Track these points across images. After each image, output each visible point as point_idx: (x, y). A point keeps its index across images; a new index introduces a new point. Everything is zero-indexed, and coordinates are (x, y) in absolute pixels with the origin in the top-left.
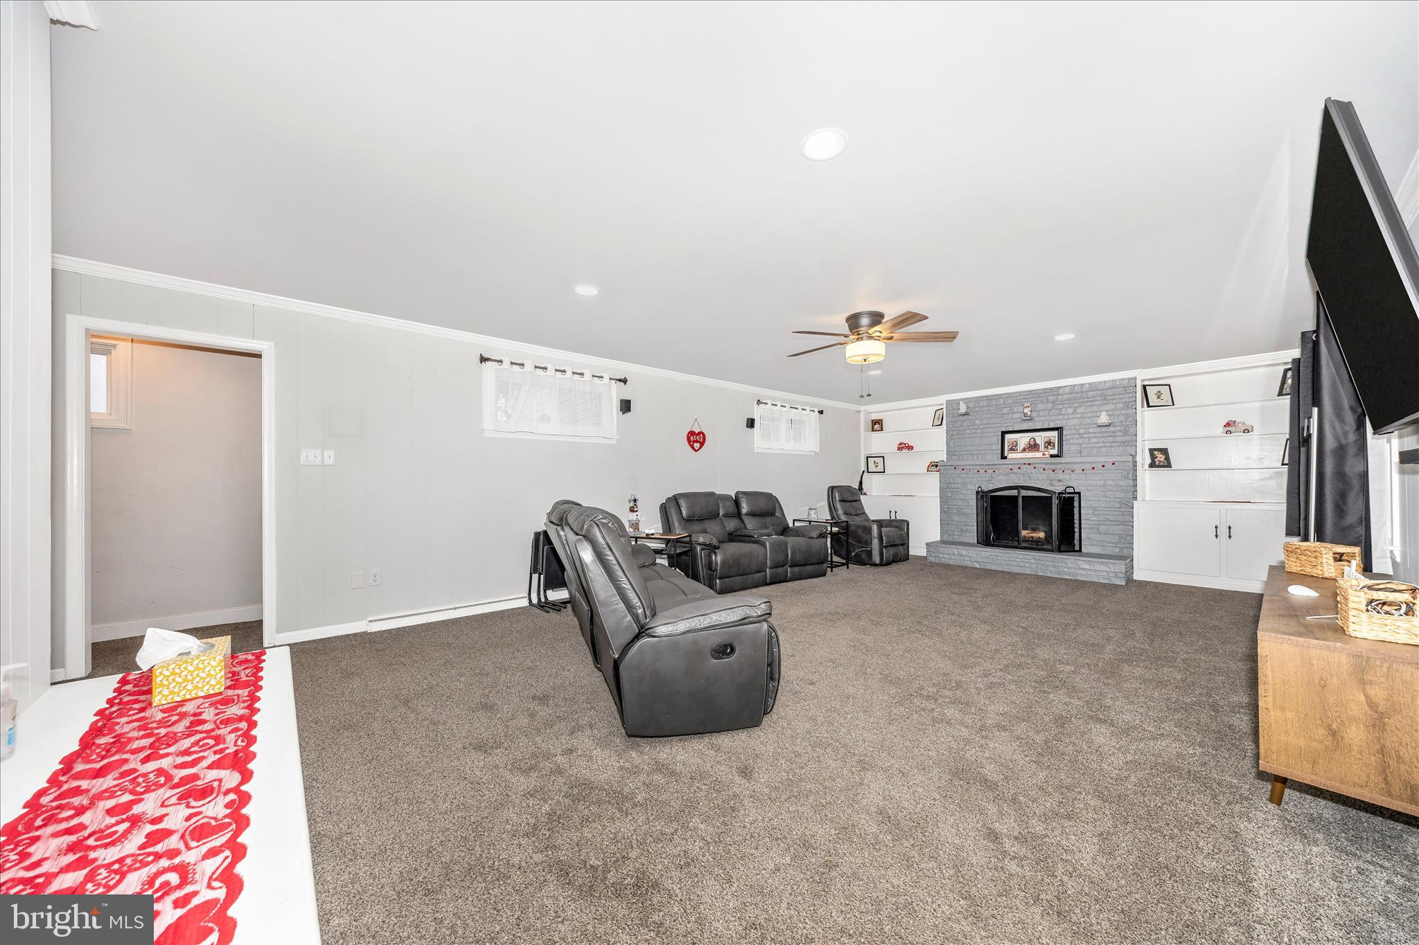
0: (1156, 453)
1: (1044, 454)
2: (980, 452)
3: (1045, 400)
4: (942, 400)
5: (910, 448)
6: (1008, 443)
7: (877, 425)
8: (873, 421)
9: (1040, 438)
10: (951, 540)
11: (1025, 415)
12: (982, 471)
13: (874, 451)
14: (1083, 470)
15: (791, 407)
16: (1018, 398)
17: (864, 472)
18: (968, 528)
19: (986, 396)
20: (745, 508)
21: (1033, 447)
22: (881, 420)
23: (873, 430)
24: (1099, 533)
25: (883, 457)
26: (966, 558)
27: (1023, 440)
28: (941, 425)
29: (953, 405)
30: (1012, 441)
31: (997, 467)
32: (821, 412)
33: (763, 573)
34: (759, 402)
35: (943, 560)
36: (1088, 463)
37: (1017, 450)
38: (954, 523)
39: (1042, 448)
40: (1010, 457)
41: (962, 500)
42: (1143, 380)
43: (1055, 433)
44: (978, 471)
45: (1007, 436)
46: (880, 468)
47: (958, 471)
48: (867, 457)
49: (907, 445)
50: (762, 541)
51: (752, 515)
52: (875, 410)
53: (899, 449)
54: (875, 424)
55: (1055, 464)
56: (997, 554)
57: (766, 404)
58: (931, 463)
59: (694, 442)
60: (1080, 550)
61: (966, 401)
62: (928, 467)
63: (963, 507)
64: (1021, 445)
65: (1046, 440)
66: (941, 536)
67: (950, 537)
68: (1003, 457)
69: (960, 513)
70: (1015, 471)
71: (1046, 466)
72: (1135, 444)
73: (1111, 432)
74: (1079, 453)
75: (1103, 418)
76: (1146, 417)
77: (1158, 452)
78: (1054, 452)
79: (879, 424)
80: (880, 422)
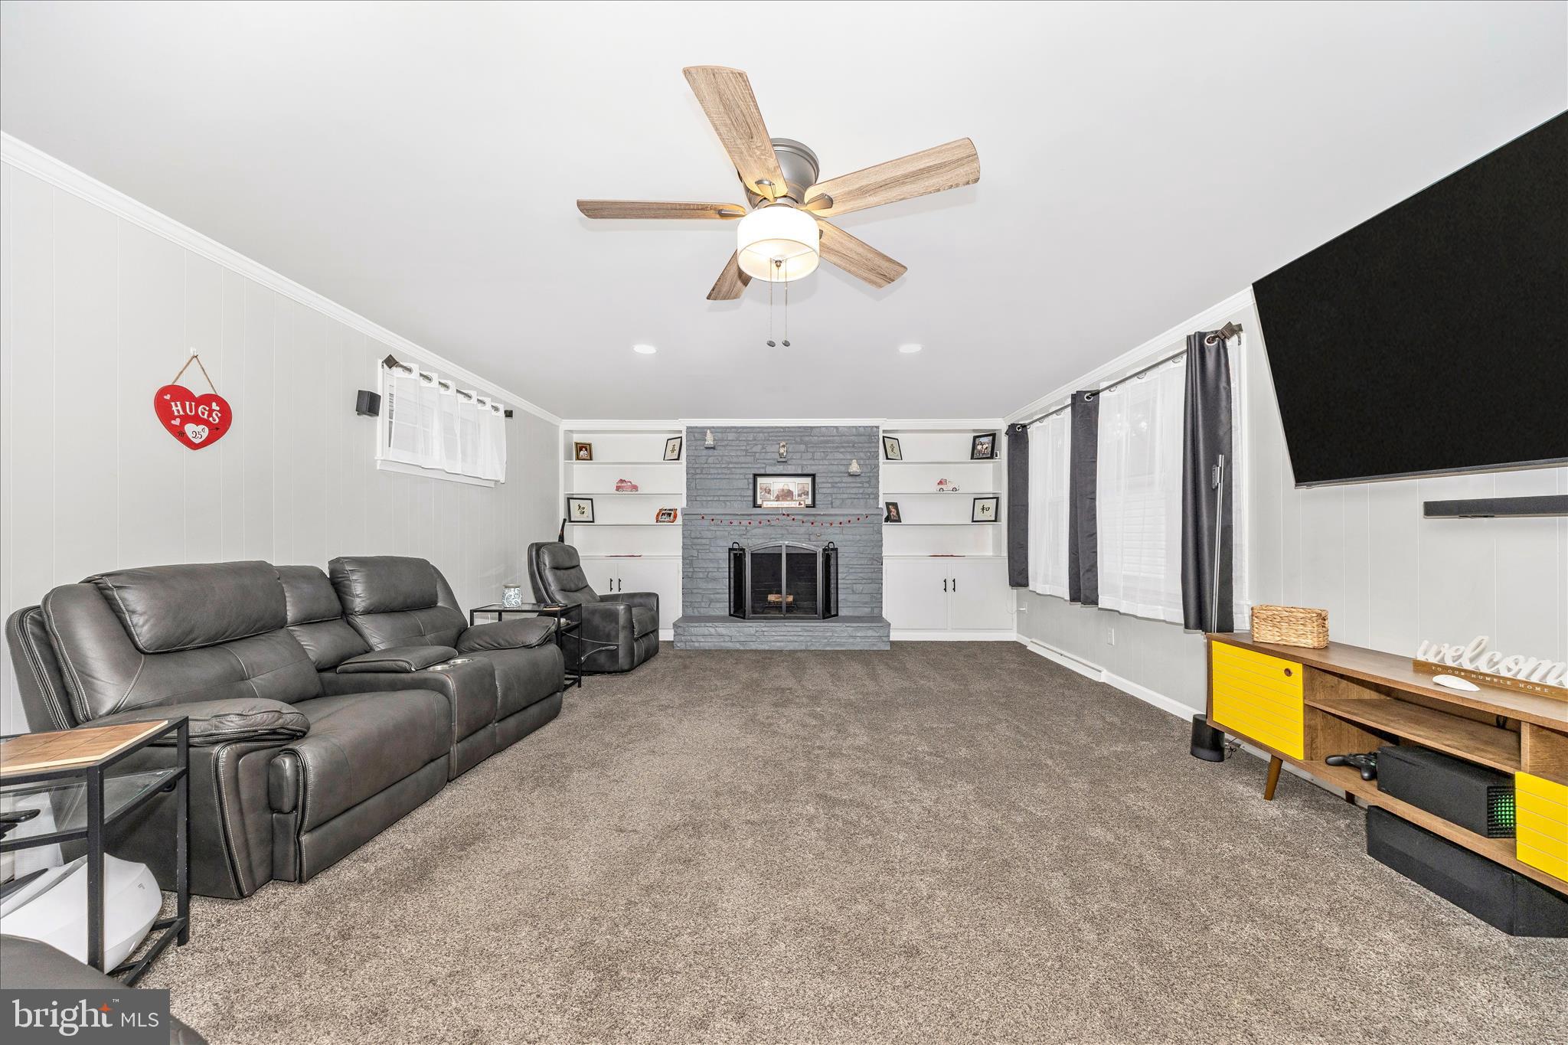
0: (890, 507)
1: (800, 504)
2: (728, 498)
3: (798, 439)
4: (681, 425)
5: (631, 487)
6: (761, 488)
7: (583, 451)
8: (577, 444)
10: (696, 614)
11: (781, 455)
12: (735, 523)
13: (577, 489)
14: (841, 523)
15: (458, 391)
16: (771, 434)
17: (565, 520)
18: (718, 596)
19: (735, 427)
20: (360, 594)
21: (787, 494)
22: (590, 445)
23: (578, 458)
24: (854, 592)
25: (592, 500)
26: (727, 639)
28: (678, 459)
29: (696, 435)
30: (765, 486)
31: (752, 517)
32: (509, 414)
33: (443, 760)
34: (390, 362)
35: (697, 644)
36: (843, 515)
37: (771, 497)
38: (700, 591)
39: (795, 496)
40: (763, 506)
41: (711, 560)
42: (884, 431)
43: (809, 480)
44: (731, 523)
45: (760, 480)
46: (587, 516)
47: (706, 522)
48: (569, 499)
49: (629, 484)
50: (436, 680)
51: (384, 612)
52: (579, 428)
53: (618, 488)
54: (581, 450)
55: (814, 515)
56: (764, 629)
57: (409, 370)
58: (661, 510)
59: (186, 419)
60: (837, 615)
61: (714, 430)
62: (657, 516)
63: (711, 570)
64: (775, 492)
65: (800, 487)
66: (683, 610)
67: (695, 610)
68: (755, 505)
69: (707, 579)
70: (773, 523)
71: (805, 519)
72: (877, 497)
73: (860, 483)
74: (832, 503)
75: (854, 468)
76: (885, 469)
77: (892, 506)
78: (809, 502)
79: (586, 450)
80: (588, 448)
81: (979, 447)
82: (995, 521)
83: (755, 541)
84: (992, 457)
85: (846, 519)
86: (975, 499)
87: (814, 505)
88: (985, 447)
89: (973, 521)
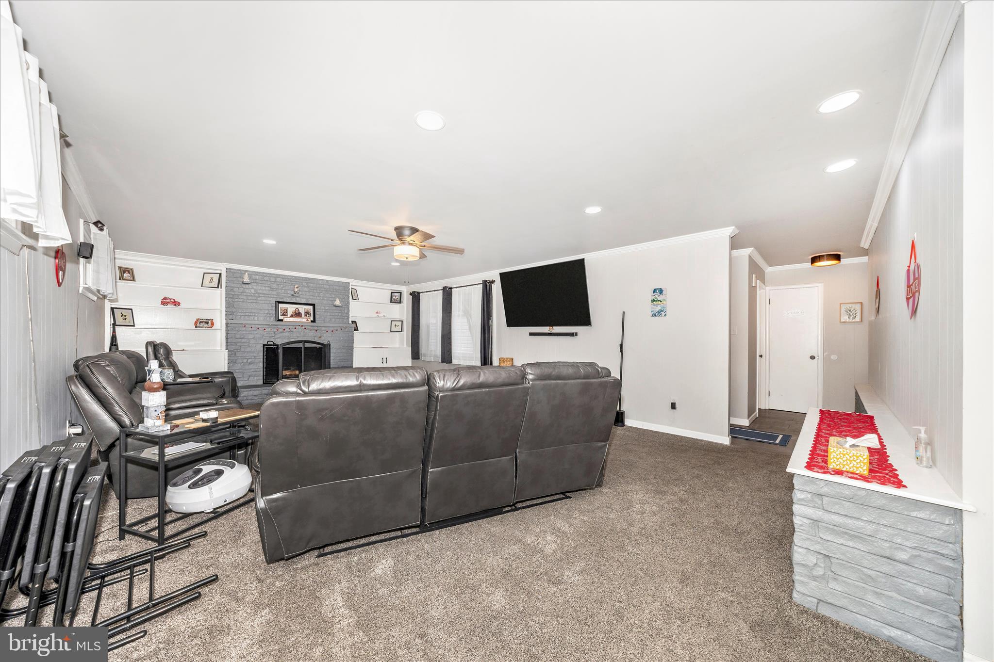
1: (307, 320)
2: (259, 315)
3: (306, 284)
4: (220, 266)
5: (176, 303)
6: (281, 310)
7: (126, 273)
9: (302, 309)
11: (295, 292)
13: (121, 302)
14: (332, 331)
16: (288, 280)
17: (114, 324)
18: (255, 373)
19: (262, 273)
21: (297, 314)
23: (121, 279)
25: (134, 310)
27: (291, 309)
29: (234, 274)
30: (284, 309)
31: (279, 326)
36: (333, 327)
37: (287, 315)
38: (241, 371)
39: (303, 315)
40: (285, 320)
41: (249, 352)
42: (352, 285)
45: (280, 305)
47: (246, 329)
48: (113, 309)
49: (172, 300)
52: (123, 257)
53: (163, 303)
54: (124, 273)
55: (315, 326)
58: (198, 319)
61: (251, 274)
62: (197, 322)
63: (249, 356)
64: (290, 313)
65: (306, 311)
69: (247, 362)
70: (292, 330)
71: (312, 328)
72: (348, 318)
73: (340, 310)
74: (324, 320)
75: (338, 302)
76: (353, 304)
77: (354, 322)
78: (312, 319)
79: (129, 273)
80: (131, 271)
81: (394, 297)
82: (401, 331)
83: (281, 340)
84: (400, 303)
85: (336, 329)
86: (391, 321)
87: (314, 321)
88: (397, 297)
89: (391, 331)
